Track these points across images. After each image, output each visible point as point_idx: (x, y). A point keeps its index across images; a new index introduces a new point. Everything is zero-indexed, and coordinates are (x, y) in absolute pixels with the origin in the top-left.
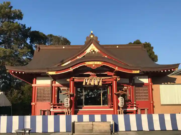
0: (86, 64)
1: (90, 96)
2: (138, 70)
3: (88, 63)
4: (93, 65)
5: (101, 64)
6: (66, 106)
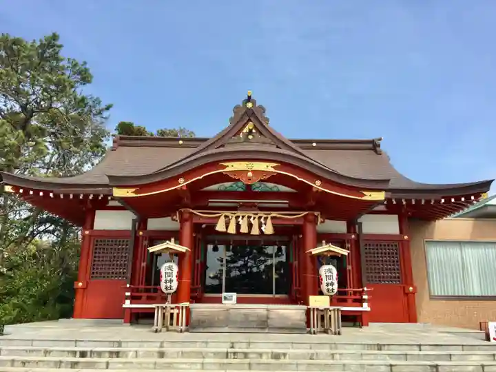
0: (227, 169)
1: (249, 270)
2: (380, 190)
3: (233, 167)
4: (248, 171)
5: (273, 170)
6: (166, 288)
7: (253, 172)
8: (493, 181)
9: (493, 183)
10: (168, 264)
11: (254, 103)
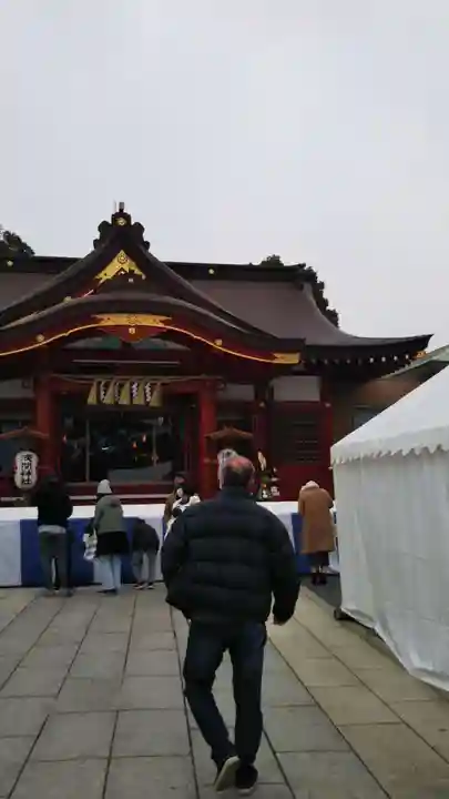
0: (101, 324)
2: (293, 352)
3: (110, 320)
4: (130, 326)
5: (161, 325)
6: (23, 481)
7: (137, 327)
8: (431, 336)
9: (431, 339)
10: (26, 453)
11: (128, 218)
